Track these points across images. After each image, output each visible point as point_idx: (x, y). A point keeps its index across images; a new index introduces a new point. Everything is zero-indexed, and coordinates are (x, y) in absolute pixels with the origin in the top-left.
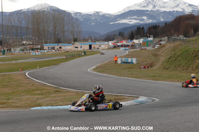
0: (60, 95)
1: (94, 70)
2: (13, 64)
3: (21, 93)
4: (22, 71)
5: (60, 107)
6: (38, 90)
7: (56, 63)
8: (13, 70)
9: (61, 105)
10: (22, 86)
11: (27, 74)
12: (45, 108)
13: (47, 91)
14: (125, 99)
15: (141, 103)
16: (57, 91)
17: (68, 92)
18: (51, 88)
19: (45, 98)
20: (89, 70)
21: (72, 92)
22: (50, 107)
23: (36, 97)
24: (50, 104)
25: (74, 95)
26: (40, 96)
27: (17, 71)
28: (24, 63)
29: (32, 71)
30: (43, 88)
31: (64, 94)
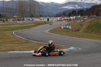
0: (28, 44)
1: (49, 31)
2: (8, 27)
3: (8, 42)
4: (11, 31)
5: (24, 52)
6: (17, 41)
7: (29, 27)
8: (7, 30)
9: (25, 51)
10: (9, 39)
11: (13, 33)
12: (16, 52)
13: (21, 42)
14: (62, 48)
15: (71, 51)
16: (27, 42)
17: (33, 43)
18: (24, 41)
19: (19, 46)
20: (46, 32)
21: (35, 43)
22: (19, 52)
23: (15, 45)
24: (20, 49)
25: (35, 45)
26: (17, 45)
27: (9, 31)
28: (13, 27)
29: (16, 31)
30: (20, 40)
31: (30, 44)
